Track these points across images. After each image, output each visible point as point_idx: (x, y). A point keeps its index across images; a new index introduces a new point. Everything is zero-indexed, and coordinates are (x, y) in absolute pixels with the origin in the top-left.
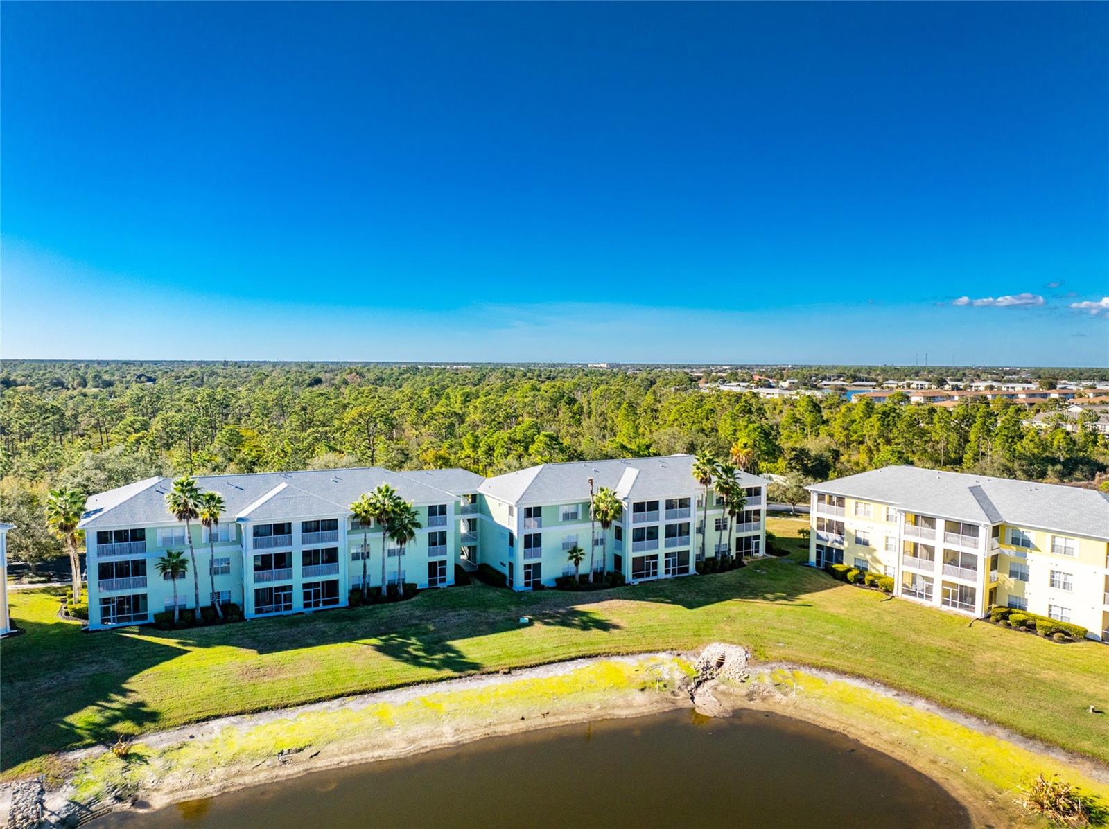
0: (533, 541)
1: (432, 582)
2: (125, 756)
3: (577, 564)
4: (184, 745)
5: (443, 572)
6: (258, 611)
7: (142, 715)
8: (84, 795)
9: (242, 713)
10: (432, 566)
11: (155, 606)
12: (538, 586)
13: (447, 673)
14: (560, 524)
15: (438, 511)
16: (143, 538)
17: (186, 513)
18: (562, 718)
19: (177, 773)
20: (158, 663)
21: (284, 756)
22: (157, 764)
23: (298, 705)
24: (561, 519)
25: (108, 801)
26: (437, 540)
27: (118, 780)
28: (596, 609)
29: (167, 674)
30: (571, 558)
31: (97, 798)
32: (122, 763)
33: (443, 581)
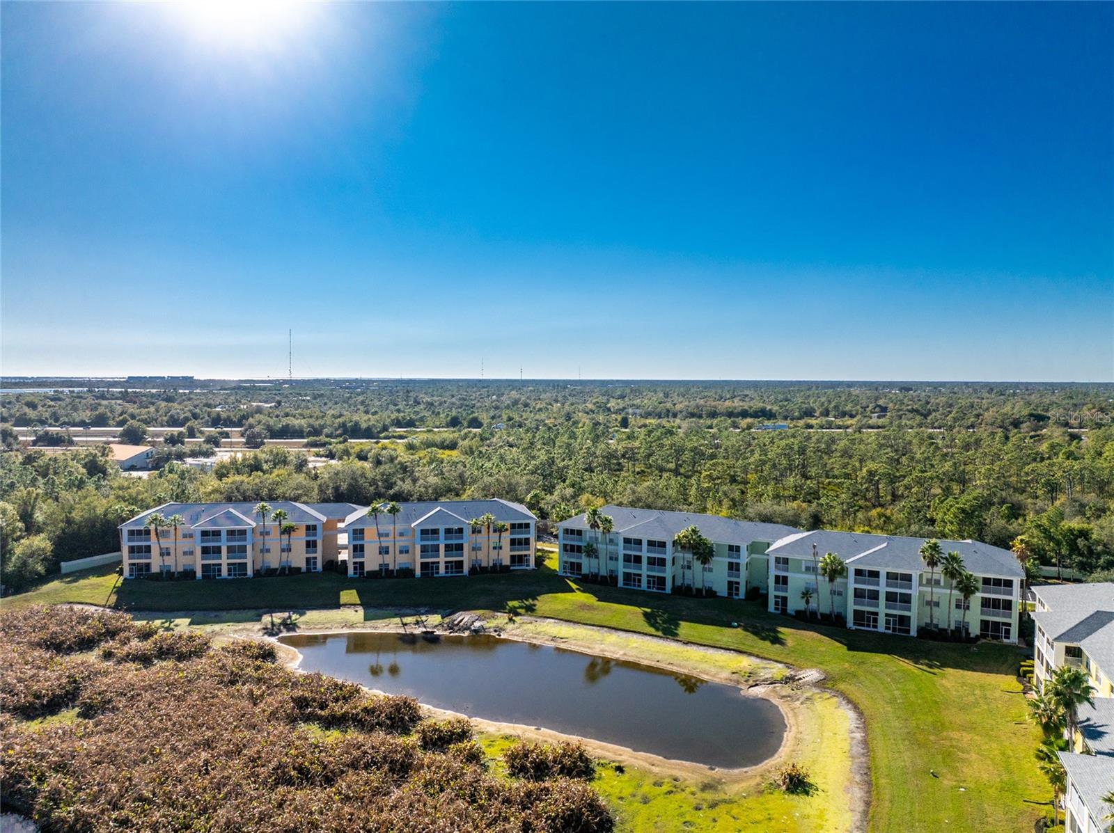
0: (782, 581)
1: (730, 594)
2: (511, 620)
3: (807, 602)
4: (531, 623)
5: (737, 589)
6: (624, 584)
7: (530, 609)
8: (487, 625)
9: (561, 620)
10: (730, 583)
11: (585, 570)
12: (784, 611)
13: (660, 633)
14: (802, 573)
15: (734, 549)
16: (581, 535)
17: (594, 526)
18: (675, 668)
19: (518, 630)
20: (557, 593)
21: (554, 639)
22: (516, 625)
23: (584, 624)
24: (804, 570)
25: (492, 630)
26: (734, 567)
27: (501, 626)
28: (785, 631)
29: (556, 597)
30: (803, 597)
31: (490, 628)
32: (507, 620)
33: (737, 595)
